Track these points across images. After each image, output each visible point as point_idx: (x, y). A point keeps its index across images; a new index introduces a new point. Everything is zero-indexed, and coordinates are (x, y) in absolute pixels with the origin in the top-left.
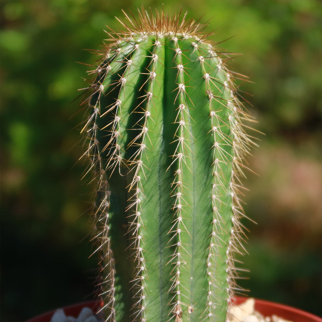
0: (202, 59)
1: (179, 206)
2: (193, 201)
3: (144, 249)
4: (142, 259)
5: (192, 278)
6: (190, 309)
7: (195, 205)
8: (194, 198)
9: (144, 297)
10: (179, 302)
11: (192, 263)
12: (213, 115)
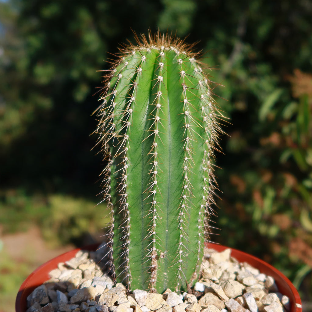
0: (181, 61)
1: (156, 172)
2: (169, 170)
3: (129, 204)
4: (128, 212)
5: (167, 230)
6: (162, 255)
7: (171, 173)
8: (170, 167)
9: (129, 242)
10: (154, 248)
11: (167, 219)
12: (186, 102)
